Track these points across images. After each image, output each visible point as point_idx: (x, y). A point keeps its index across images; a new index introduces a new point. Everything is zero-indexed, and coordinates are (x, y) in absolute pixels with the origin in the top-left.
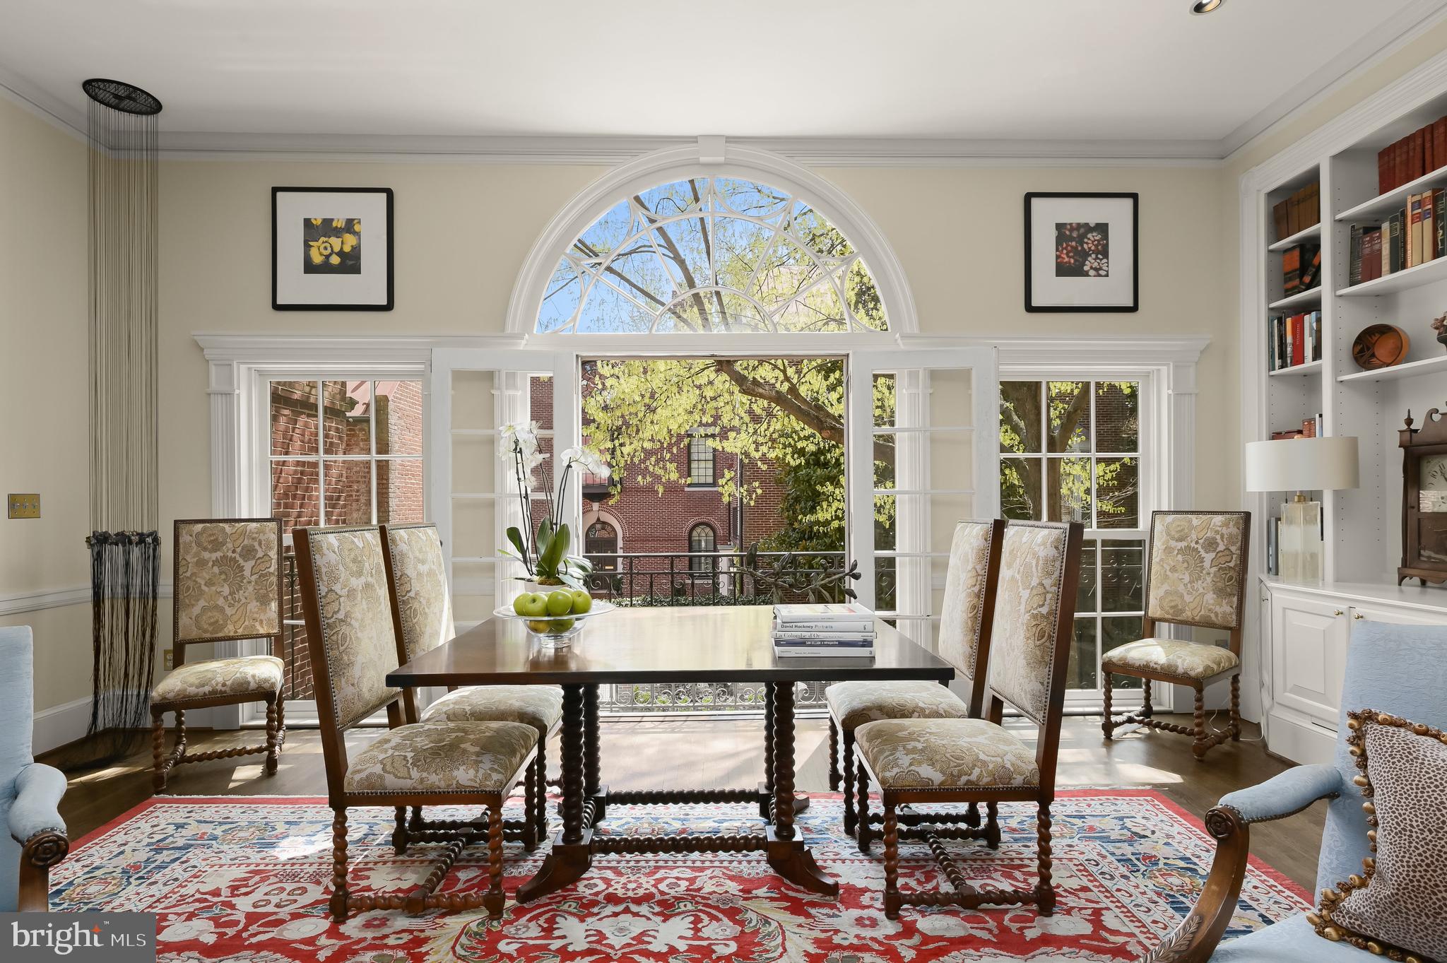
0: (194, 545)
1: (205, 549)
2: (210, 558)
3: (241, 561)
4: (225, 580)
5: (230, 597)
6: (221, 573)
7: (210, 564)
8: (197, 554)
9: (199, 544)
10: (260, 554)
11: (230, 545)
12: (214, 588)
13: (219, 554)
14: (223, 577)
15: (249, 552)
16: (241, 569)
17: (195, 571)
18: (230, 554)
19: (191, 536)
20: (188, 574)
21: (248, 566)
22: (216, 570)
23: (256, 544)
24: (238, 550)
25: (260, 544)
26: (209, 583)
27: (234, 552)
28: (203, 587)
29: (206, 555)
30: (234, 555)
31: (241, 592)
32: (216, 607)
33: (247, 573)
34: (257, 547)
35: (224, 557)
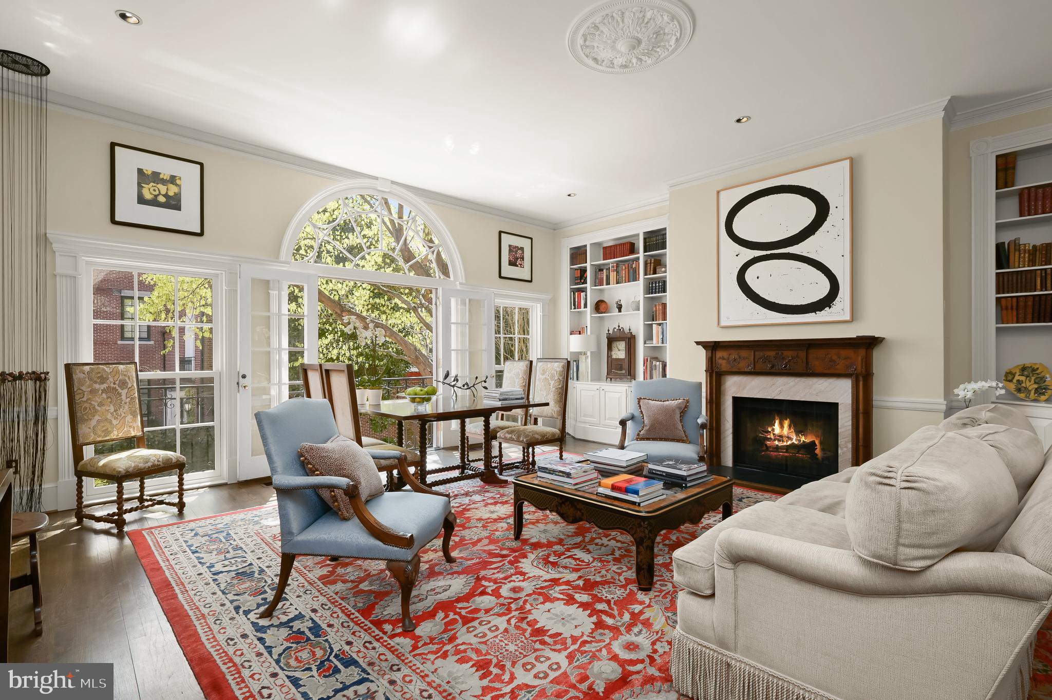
0: (87, 379)
1: (96, 382)
2: (100, 388)
3: (119, 390)
4: (111, 402)
5: (114, 413)
6: (108, 398)
7: (100, 392)
8: (90, 386)
9: (91, 379)
10: (130, 385)
11: (111, 380)
12: (104, 408)
13: (105, 386)
14: (109, 400)
15: (123, 384)
16: (120, 394)
17: (90, 397)
18: (112, 385)
19: (84, 373)
20: (85, 399)
21: (124, 392)
22: (104, 395)
23: (127, 378)
24: (117, 382)
25: (129, 378)
26: (101, 404)
27: (114, 384)
28: (97, 407)
29: (97, 386)
30: (114, 386)
31: (121, 409)
32: (107, 420)
33: (124, 397)
34: (128, 381)
35: (109, 387)
